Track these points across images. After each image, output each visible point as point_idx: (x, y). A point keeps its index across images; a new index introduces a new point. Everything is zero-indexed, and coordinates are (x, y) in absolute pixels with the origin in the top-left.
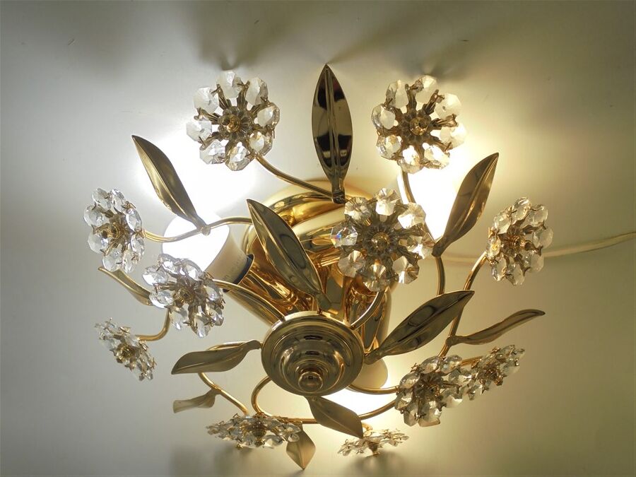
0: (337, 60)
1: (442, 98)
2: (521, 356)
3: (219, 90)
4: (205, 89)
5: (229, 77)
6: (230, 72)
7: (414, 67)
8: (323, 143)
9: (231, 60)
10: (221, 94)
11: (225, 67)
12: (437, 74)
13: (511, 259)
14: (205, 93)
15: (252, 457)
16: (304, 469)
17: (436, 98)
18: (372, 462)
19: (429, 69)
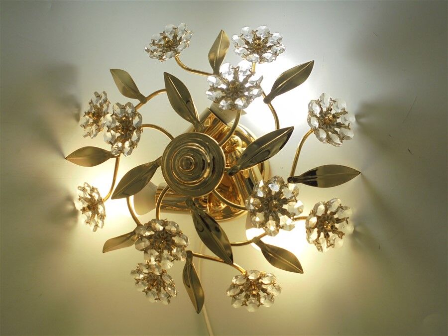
0: (364, 179)
1: (341, 238)
2: (165, 302)
3: (345, 112)
4: (345, 105)
5: (351, 119)
6: (355, 119)
7: (359, 221)
8: (312, 173)
9: (363, 120)
10: (341, 113)
11: (358, 117)
12: (355, 234)
13: (241, 287)
14: (344, 105)
15: (73, 122)
16: (66, 159)
17: (341, 234)
18: (70, 207)
19: (358, 229)
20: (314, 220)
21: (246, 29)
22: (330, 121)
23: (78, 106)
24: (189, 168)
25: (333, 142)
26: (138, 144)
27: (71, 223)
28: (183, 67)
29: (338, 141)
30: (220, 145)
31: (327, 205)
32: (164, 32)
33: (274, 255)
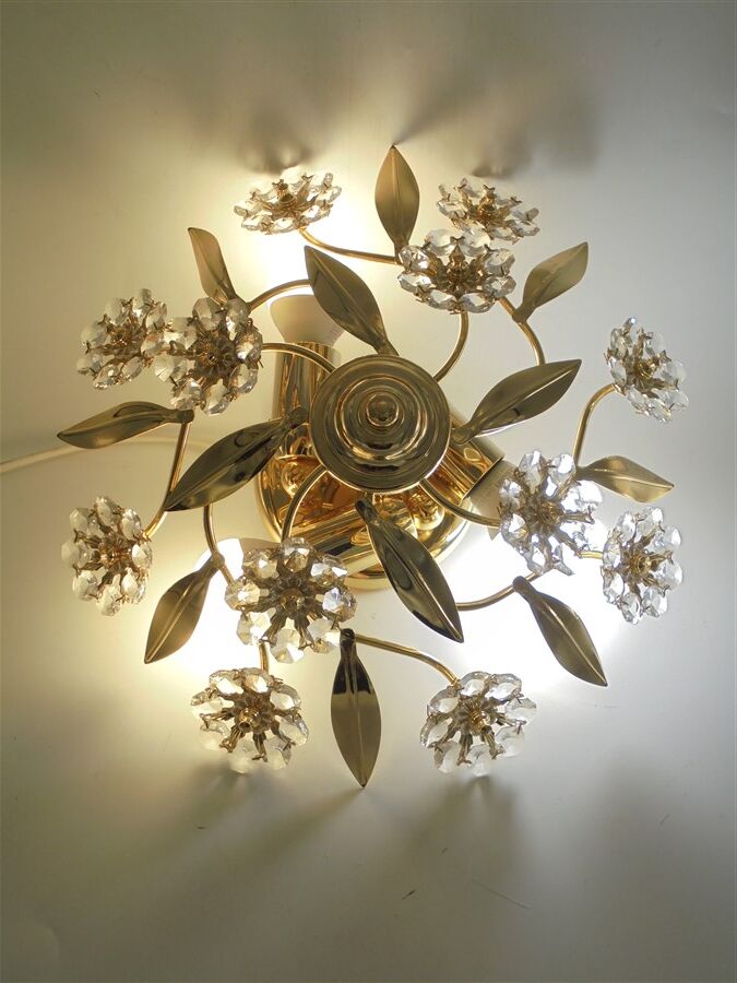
0: (351, 795)
1: (223, 746)
2: (82, 364)
3: (494, 753)
4: (511, 755)
5: (479, 767)
6: (479, 775)
7: (259, 784)
8: (363, 683)
9: (478, 792)
10: (492, 745)
11: (485, 781)
12: (229, 775)
13: (115, 529)
14: (510, 752)
15: (473, 162)
16: (393, 147)
17: (230, 745)
18: (287, 157)
19: (241, 782)
20: (260, 686)
21: (675, 538)
22: (477, 721)
23: (506, 174)
24: (372, 415)
25: (430, 728)
26: (425, 305)
27: (254, 157)
28: (592, 401)
29: (433, 738)
30: (422, 483)
31: (293, 716)
32: (668, 360)
33: (185, 600)
